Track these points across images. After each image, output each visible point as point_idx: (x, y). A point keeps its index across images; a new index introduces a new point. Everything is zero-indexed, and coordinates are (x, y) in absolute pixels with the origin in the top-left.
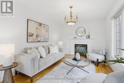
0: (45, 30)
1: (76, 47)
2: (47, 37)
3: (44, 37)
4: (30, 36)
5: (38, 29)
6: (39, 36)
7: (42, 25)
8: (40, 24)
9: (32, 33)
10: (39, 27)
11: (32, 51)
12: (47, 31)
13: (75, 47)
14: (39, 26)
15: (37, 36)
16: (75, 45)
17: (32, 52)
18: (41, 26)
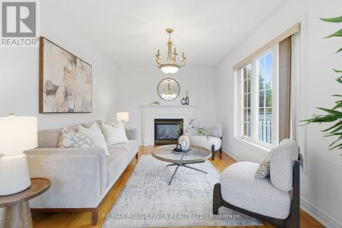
0: (85, 79)
1: (158, 126)
2: (88, 97)
3: (84, 98)
4: (49, 93)
5: (68, 72)
6: (71, 95)
7: (78, 60)
8: (74, 59)
9: (54, 83)
10: (70, 67)
11: (77, 138)
12: (89, 81)
13: (156, 125)
14: (71, 62)
15: (66, 95)
16: (155, 120)
17: (77, 140)
18: (76, 64)
